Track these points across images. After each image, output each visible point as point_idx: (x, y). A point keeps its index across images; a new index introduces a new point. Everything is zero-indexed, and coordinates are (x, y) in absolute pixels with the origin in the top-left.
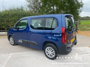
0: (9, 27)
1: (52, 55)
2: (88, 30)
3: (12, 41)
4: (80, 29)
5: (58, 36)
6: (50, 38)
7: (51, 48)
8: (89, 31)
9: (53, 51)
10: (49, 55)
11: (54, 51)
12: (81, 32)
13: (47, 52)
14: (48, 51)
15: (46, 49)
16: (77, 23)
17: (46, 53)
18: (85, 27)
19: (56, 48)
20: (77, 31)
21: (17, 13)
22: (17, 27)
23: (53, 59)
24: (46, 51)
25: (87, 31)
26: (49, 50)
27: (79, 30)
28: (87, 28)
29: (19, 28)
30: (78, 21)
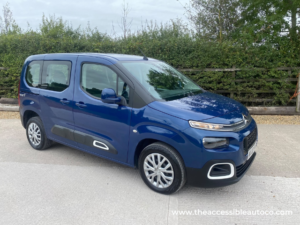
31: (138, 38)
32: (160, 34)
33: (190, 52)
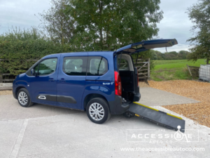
0: (9, 72)
1: (99, 115)
2: (167, 80)
3: (24, 99)
4: (153, 78)
5: (109, 84)
6: (97, 88)
7: (98, 104)
8: (169, 82)
9: (101, 108)
10: (94, 116)
11: (103, 109)
12: (155, 82)
13: (92, 112)
14: (93, 110)
15: (91, 107)
16: (147, 64)
17: (90, 113)
18: (163, 74)
19: (106, 104)
20: (148, 81)
21: (26, 44)
22: (36, 71)
23: (101, 122)
24: (90, 110)
25: (165, 82)
26: (95, 107)
27: (150, 79)
28: (167, 76)
29: (39, 74)
30: (148, 62)
31: (6, 38)
32: (23, 36)
33: (43, 49)
